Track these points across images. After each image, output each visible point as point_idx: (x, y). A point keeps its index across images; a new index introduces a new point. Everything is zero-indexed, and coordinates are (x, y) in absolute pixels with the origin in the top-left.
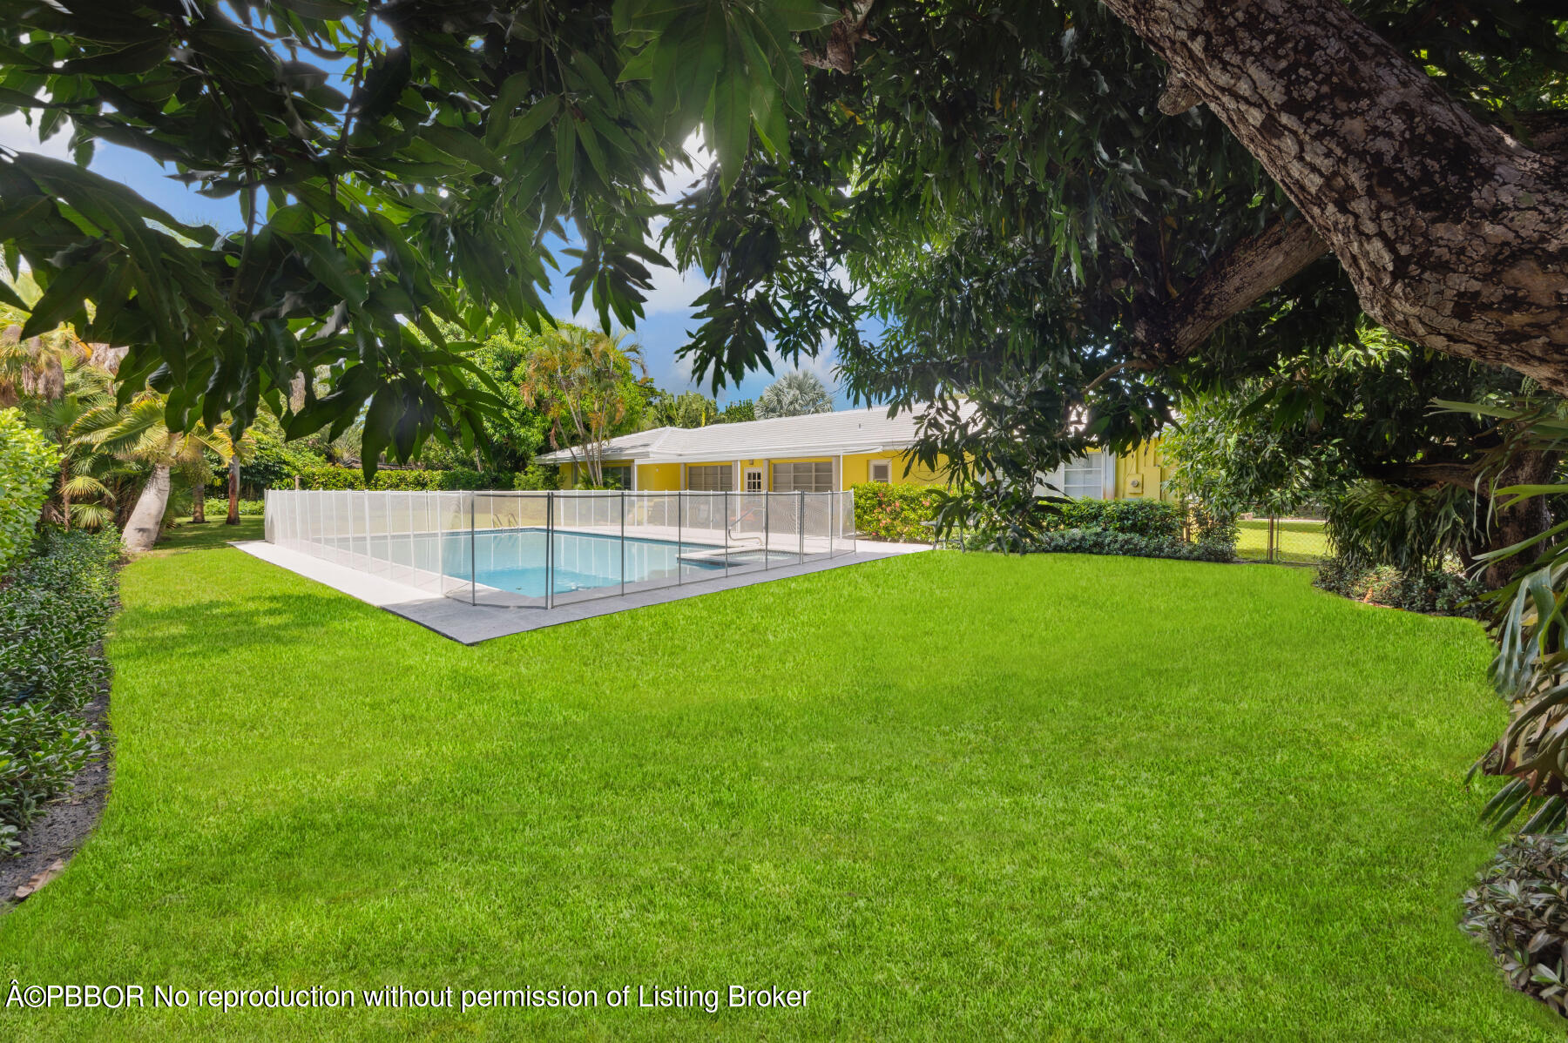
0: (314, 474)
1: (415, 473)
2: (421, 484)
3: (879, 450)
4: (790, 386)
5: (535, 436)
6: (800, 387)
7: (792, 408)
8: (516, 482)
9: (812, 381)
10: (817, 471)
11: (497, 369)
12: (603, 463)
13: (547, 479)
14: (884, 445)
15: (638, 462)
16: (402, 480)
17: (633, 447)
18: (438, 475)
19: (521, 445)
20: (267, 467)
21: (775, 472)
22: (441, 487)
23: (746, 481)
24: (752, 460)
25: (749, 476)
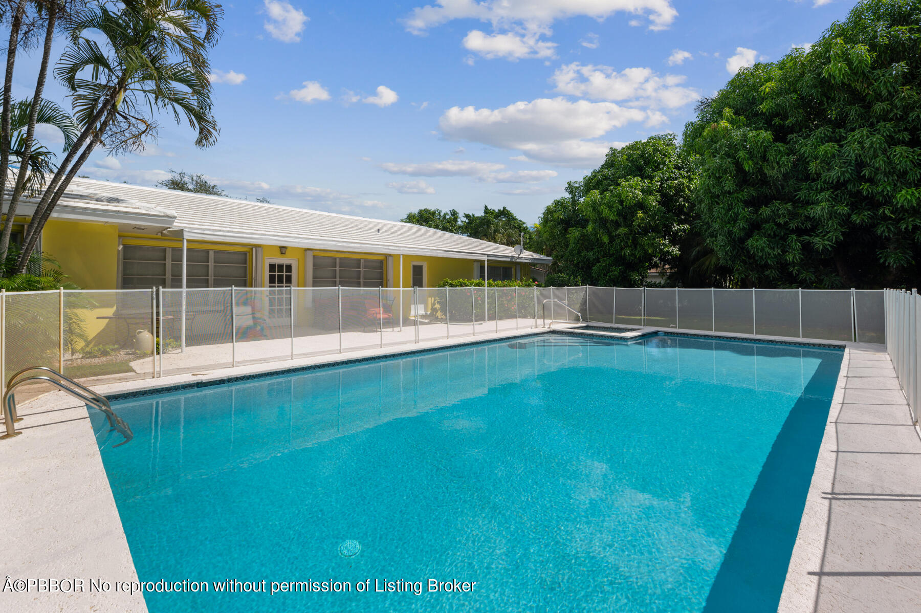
21: (314, 265)
23: (267, 274)
24: (285, 248)
25: (272, 267)
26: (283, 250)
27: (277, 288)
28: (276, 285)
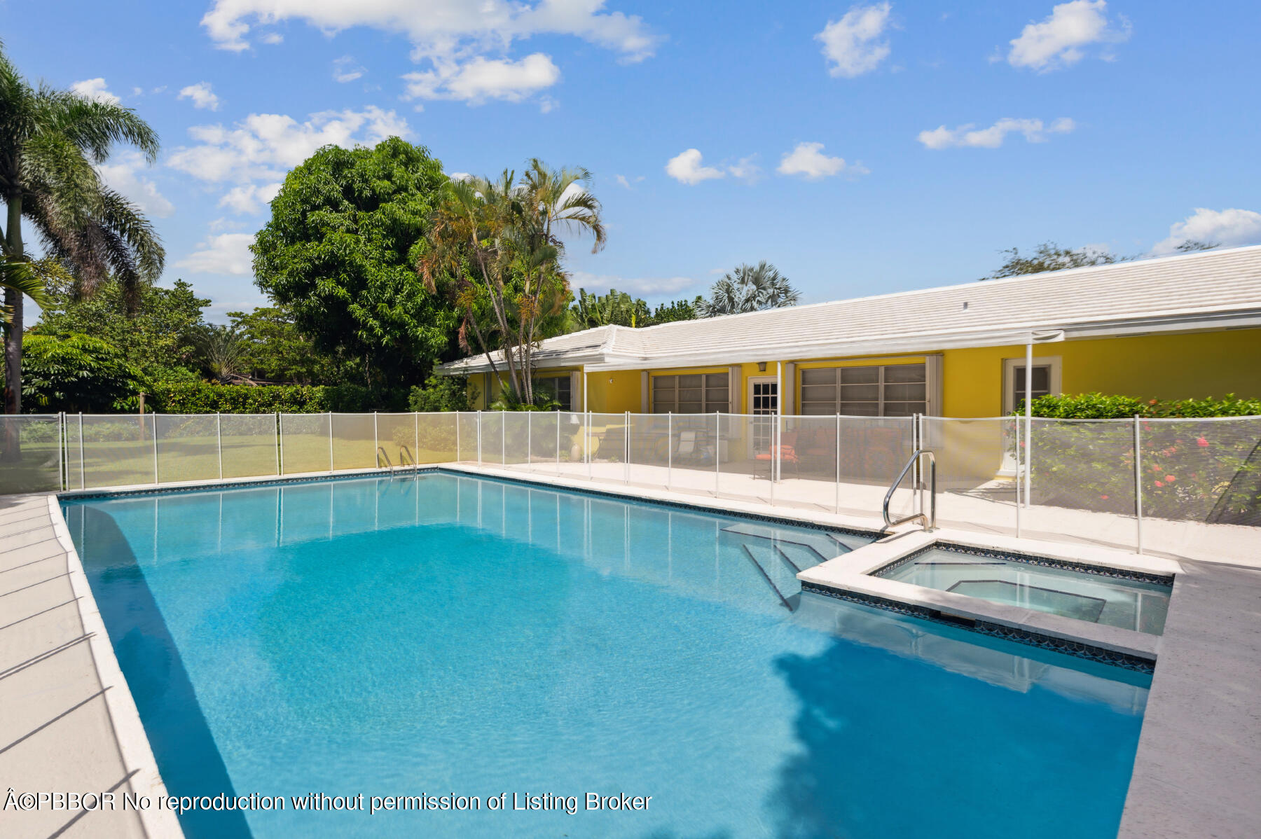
0: (169, 391)
1: (291, 390)
2: (299, 404)
3: (1061, 337)
4: (743, 281)
5: (438, 338)
6: (757, 281)
7: (749, 305)
8: (411, 399)
9: (771, 274)
10: (843, 381)
11: (388, 248)
12: (534, 371)
13: (453, 394)
14: (1068, 328)
15: (588, 368)
16: (276, 397)
17: (578, 349)
18: (319, 391)
19: (417, 350)
20: (106, 381)
21: (804, 382)
22: (322, 407)
23: (751, 396)
24: (765, 363)
25: (757, 388)
26: (763, 366)
27: (762, 416)
28: (762, 409)
